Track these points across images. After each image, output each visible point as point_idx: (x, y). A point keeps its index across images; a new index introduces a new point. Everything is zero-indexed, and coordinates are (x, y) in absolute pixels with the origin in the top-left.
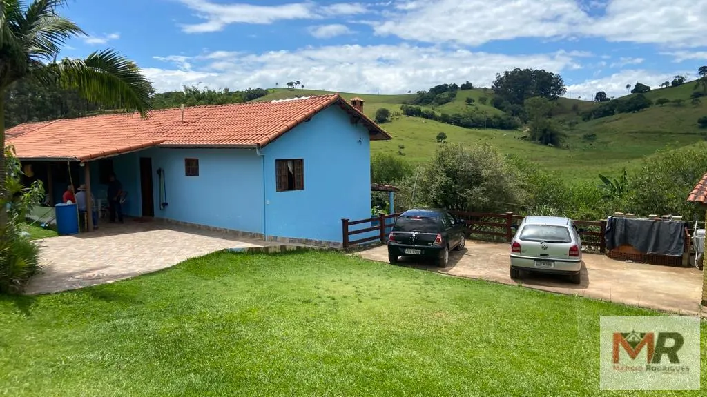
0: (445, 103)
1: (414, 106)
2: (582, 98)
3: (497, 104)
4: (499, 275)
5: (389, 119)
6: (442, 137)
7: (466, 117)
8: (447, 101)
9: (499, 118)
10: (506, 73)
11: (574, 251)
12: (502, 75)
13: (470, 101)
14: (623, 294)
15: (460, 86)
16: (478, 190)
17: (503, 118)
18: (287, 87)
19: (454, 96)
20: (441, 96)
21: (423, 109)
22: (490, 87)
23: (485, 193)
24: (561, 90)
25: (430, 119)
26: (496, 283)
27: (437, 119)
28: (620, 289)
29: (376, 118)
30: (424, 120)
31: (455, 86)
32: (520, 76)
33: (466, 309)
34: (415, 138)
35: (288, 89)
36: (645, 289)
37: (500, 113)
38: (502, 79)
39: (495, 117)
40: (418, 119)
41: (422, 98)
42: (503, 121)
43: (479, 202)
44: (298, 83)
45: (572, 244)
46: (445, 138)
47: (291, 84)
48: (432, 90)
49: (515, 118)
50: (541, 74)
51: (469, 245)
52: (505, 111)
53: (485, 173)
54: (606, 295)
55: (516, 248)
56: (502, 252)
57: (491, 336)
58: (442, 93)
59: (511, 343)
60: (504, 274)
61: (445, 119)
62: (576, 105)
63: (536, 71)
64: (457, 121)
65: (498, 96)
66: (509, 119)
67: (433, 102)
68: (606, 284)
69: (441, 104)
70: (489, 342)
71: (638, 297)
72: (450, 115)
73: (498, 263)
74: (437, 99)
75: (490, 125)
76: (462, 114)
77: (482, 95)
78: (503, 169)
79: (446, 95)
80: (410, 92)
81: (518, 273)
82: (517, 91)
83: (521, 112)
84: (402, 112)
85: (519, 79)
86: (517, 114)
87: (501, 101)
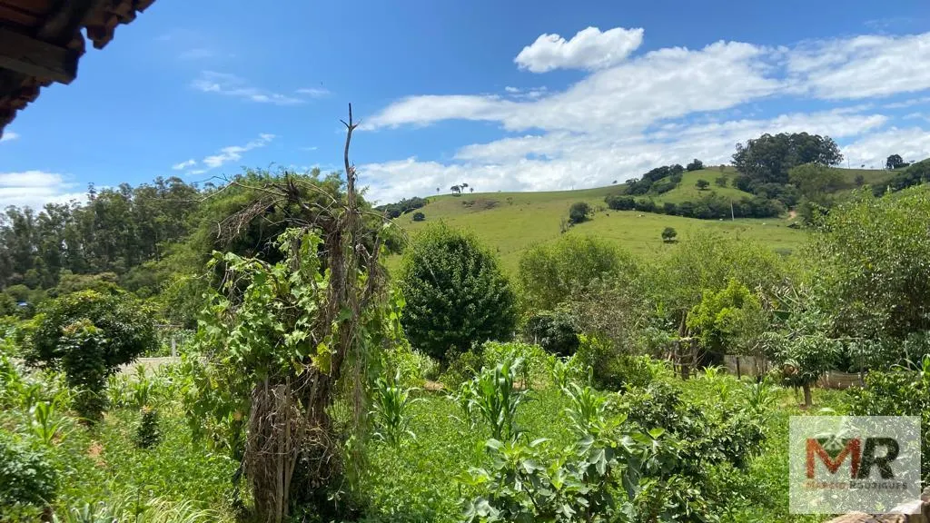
0: (667, 191)
1: (623, 197)
2: (867, 167)
3: (742, 186)
5: (589, 216)
6: (669, 235)
7: (701, 204)
8: (670, 188)
9: (750, 203)
10: (751, 143)
12: (745, 145)
13: (702, 185)
15: (685, 167)
17: (755, 202)
18: (451, 192)
19: (679, 180)
20: (661, 182)
21: (637, 199)
22: (728, 164)
24: (836, 157)
25: (650, 211)
27: (658, 211)
29: (571, 217)
30: (640, 214)
31: (678, 168)
32: (771, 145)
34: (632, 239)
35: (453, 195)
37: (750, 196)
38: (745, 150)
39: (743, 202)
40: (632, 212)
41: (633, 187)
42: (756, 206)
44: (466, 185)
46: (674, 235)
47: (456, 188)
48: (646, 176)
49: (773, 200)
50: (801, 139)
52: (756, 194)
58: (659, 178)
61: (670, 210)
62: (860, 178)
63: (794, 136)
64: (688, 211)
65: (742, 175)
66: (764, 203)
67: (650, 191)
69: (661, 192)
72: (677, 205)
74: (656, 186)
75: (740, 212)
76: (693, 201)
77: (720, 175)
79: (667, 180)
80: (615, 182)
82: (770, 166)
83: (780, 192)
84: (606, 205)
85: (771, 148)
86: (774, 196)
87: (748, 180)
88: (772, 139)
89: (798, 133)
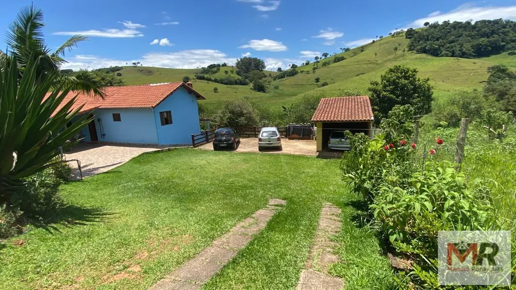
1: (201, 75)
2: (272, 71)
3: (238, 73)
4: (255, 150)
6: (216, 90)
7: (225, 80)
8: (216, 72)
10: (241, 59)
11: (279, 139)
12: (239, 60)
13: (226, 72)
14: (294, 152)
15: (221, 65)
16: (243, 118)
17: (241, 80)
18: (132, 65)
19: (219, 70)
21: (206, 76)
22: (234, 66)
23: (246, 120)
24: (264, 67)
25: (209, 81)
26: (254, 153)
27: (213, 81)
28: (293, 150)
30: (206, 82)
31: (219, 65)
33: (248, 163)
34: (204, 90)
35: (134, 67)
36: (300, 149)
37: (240, 78)
38: (239, 62)
39: (238, 80)
40: (203, 81)
41: (204, 71)
43: (243, 123)
44: (139, 63)
45: (278, 136)
47: (134, 64)
48: (208, 66)
49: (246, 80)
50: (256, 60)
51: (241, 140)
53: (245, 112)
54: (289, 152)
55: (260, 140)
56: (255, 141)
57: (258, 170)
58: (213, 68)
59: (264, 171)
60: (256, 149)
61: (216, 81)
62: (270, 74)
63: (253, 59)
64: (221, 82)
65: (238, 70)
66: (244, 80)
67: (210, 72)
68: (288, 149)
69: (213, 73)
70: (258, 172)
71: (299, 152)
72: (218, 79)
73: (253, 145)
74: (212, 71)
75: (236, 83)
76: (223, 78)
77: (231, 69)
78: (251, 109)
79: (215, 69)
80: (198, 68)
81: (262, 149)
82: (246, 67)
83: (249, 77)
84: (195, 78)
85: (247, 63)
86: (247, 78)
87: (240, 72)
88: (247, 59)
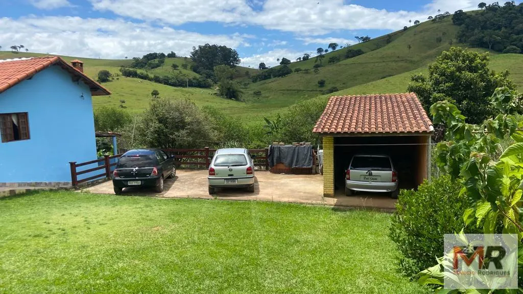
0: (156, 67)
1: (131, 69)
2: (251, 67)
3: (195, 70)
4: (201, 193)
5: (110, 79)
6: (155, 93)
7: (173, 78)
8: (157, 66)
9: (198, 80)
10: (200, 47)
11: (249, 171)
12: (197, 48)
13: (175, 67)
14: (279, 196)
15: (166, 55)
17: (200, 79)
18: (11, 50)
19: (162, 62)
20: (152, 61)
21: (139, 71)
22: (189, 57)
23: (189, 135)
24: (238, 61)
25: (145, 79)
26: (199, 199)
27: (150, 80)
28: (278, 193)
29: (99, 78)
30: (140, 80)
31: (163, 55)
32: (210, 50)
33: (177, 221)
34: (135, 95)
35: (13, 52)
36: (293, 191)
37: (198, 76)
38: (197, 51)
39: (194, 79)
40: (135, 79)
41: (137, 63)
42: (200, 81)
43: (184, 141)
44: (22, 47)
45: (248, 165)
46: (158, 94)
47: (14, 47)
48: (145, 57)
49: (208, 79)
50: (224, 49)
51: (179, 173)
52: (201, 75)
53: (189, 120)
55: (212, 172)
56: (203, 176)
58: (152, 60)
60: (204, 192)
61: (157, 80)
62: (247, 72)
63: (220, 47)
64: (166, 82)
65: (195, 63)
66: (204, 80)
67: (147, 66)
69: (153, 68)
72: (161, 77)
73: (200, 184)
74: (150, 64)
75: (191, 85)
76: (170, 76)
77: (184, 62)
79: (156, 61)
80: (126, 58)
81: (214, 190)
82: (208, 60)
83: (212, 75)
84: (121, 73)
85: (209, 52)
86: (209, 77)
87: (198, 67)
88: (210, 47)
89: (222, 46)
